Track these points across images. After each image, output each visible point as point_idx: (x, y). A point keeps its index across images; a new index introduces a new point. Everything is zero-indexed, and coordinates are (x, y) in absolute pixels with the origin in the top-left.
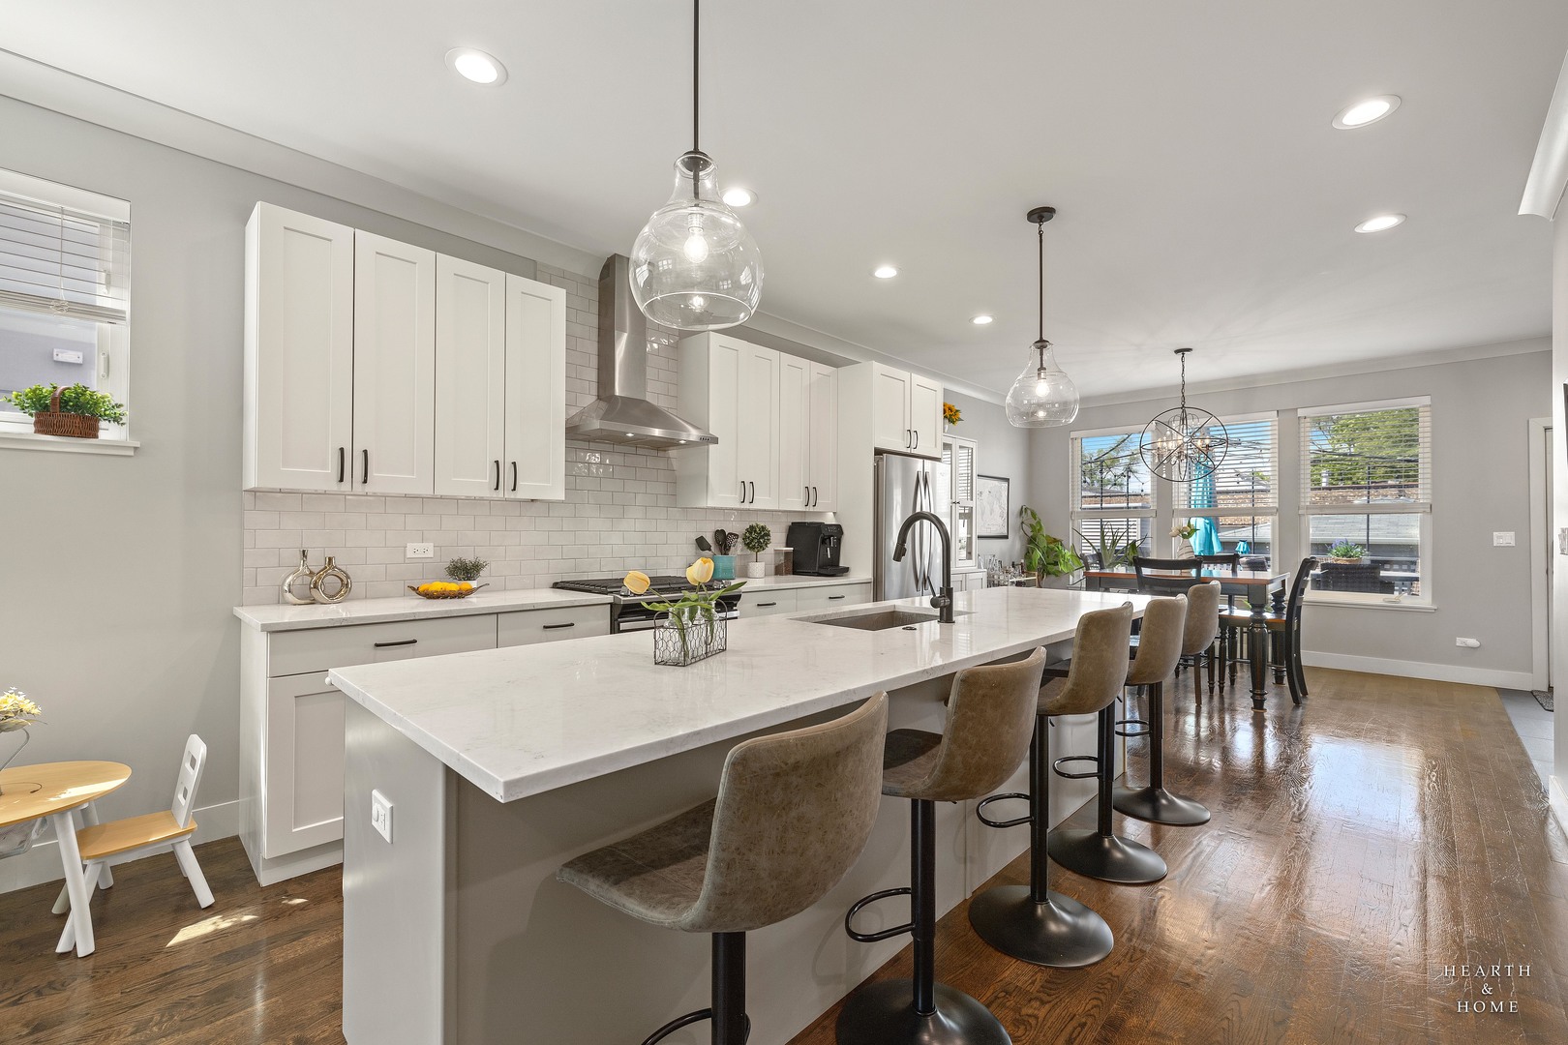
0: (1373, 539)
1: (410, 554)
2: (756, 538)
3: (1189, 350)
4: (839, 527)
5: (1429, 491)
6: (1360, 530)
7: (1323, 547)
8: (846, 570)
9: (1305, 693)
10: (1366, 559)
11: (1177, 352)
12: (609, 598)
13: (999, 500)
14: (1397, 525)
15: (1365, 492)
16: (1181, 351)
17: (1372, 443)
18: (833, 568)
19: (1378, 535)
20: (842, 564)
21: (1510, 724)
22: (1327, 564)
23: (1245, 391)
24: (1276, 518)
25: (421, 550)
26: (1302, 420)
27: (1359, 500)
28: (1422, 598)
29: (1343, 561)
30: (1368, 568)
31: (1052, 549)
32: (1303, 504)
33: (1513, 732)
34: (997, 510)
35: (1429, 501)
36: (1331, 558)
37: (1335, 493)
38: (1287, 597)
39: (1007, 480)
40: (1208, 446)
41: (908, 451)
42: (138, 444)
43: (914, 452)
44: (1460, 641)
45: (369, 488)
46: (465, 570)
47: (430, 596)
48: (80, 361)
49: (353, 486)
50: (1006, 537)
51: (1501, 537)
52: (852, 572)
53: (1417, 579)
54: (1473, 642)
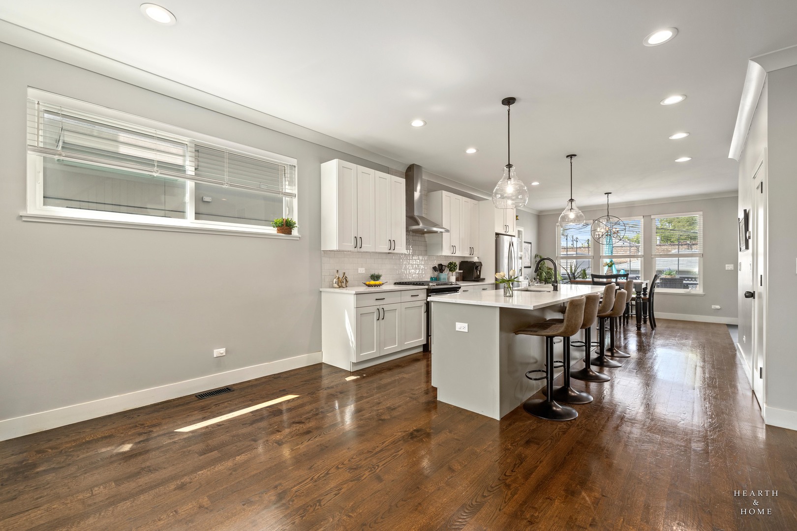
0: (681, 268)
1: (359, 272)
2: (451, 267)
3: (610, 193)
4: (481, 262)
5: (702, 249)
6: (675, 264)
7: (660, 272)
8: (484, 279)
9: (655, 326)
10: (678, 277)
11: (606, 194)
12: (426, 287)
13: (528, 251)
14: (691, 262)
15: (677, 247)
16: (608, 193)
17: (680, 224)
18: (478, 279)
19: (682, 267)
20: (481, 277)
21: (729, 334)
22: (662, 278)
23: (630, 208)
24: (643, 259)
25: (362, 270)
26: (653, 220)
27: (674, 251)
28: (698, 290)
29: (668, 277)
30: (679, 279)
31: (549, 272)
32: (653, 253)
33: (730, 336)
34: (527, 256)
35: (702, 252)
36: (663, 276)
37: (663, 247)
38: (648, 290)
39: (531, 243)
40: (618, 231)
41: (505, 233)
42: (300, 236)
43: (507, 233)
44: (713, 307)
45: (362, 250)
46: (376, 277)
47: (369, 286)
48: (211, 201)
49: (358, 249)
50: (530, 267)
51: (728, 267)
52: (486, 280)
53: (697, 284)
54: (718, 307)
